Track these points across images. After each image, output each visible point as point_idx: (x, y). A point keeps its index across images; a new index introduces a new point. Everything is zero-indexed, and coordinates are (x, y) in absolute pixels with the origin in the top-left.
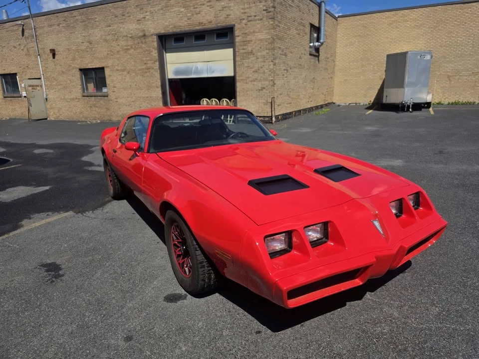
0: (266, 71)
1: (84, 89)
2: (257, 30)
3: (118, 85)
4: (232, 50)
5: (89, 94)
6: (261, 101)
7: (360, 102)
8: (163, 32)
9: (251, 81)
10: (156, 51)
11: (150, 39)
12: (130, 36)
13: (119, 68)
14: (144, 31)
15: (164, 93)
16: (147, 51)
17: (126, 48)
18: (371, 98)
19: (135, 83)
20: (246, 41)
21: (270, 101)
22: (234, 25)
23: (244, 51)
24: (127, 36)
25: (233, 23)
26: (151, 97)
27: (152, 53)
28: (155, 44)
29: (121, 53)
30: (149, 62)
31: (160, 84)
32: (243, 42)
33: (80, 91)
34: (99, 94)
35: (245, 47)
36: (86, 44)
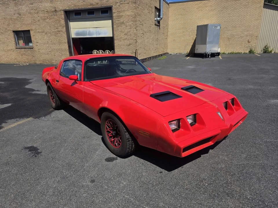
0: (132, 34)
1: (17, 43)
2: (126, 10)
3: (40, 41)
4: (110, 21)
5: (20, 47)
6: (129, 52)
7: (182, 52)
8: (67, 9)
9: (123, 40)
10: (64, 21)
11: (59, 13)
12: (46, 10)
13: (40, 31)
14: (55, 7)
15: (69, 47)
16: (57, 20)
17: (43, 18)
18: (188, 50)
19: (51, 40)
20: (119, 16)
21: (135, 52)
22: (112, 6)
23: (118, 22)
24: (44, 11)
25: (112, 5)
26: (61, 49)
27: (61, 22)
28: (63, 16)
29: (41, 21)
30: (59, 27)
31: (67, 41)
32: (118, 16)
33: (14, 45)
34: (27, 47)
35: (119, 20)
36: (17, 15)
